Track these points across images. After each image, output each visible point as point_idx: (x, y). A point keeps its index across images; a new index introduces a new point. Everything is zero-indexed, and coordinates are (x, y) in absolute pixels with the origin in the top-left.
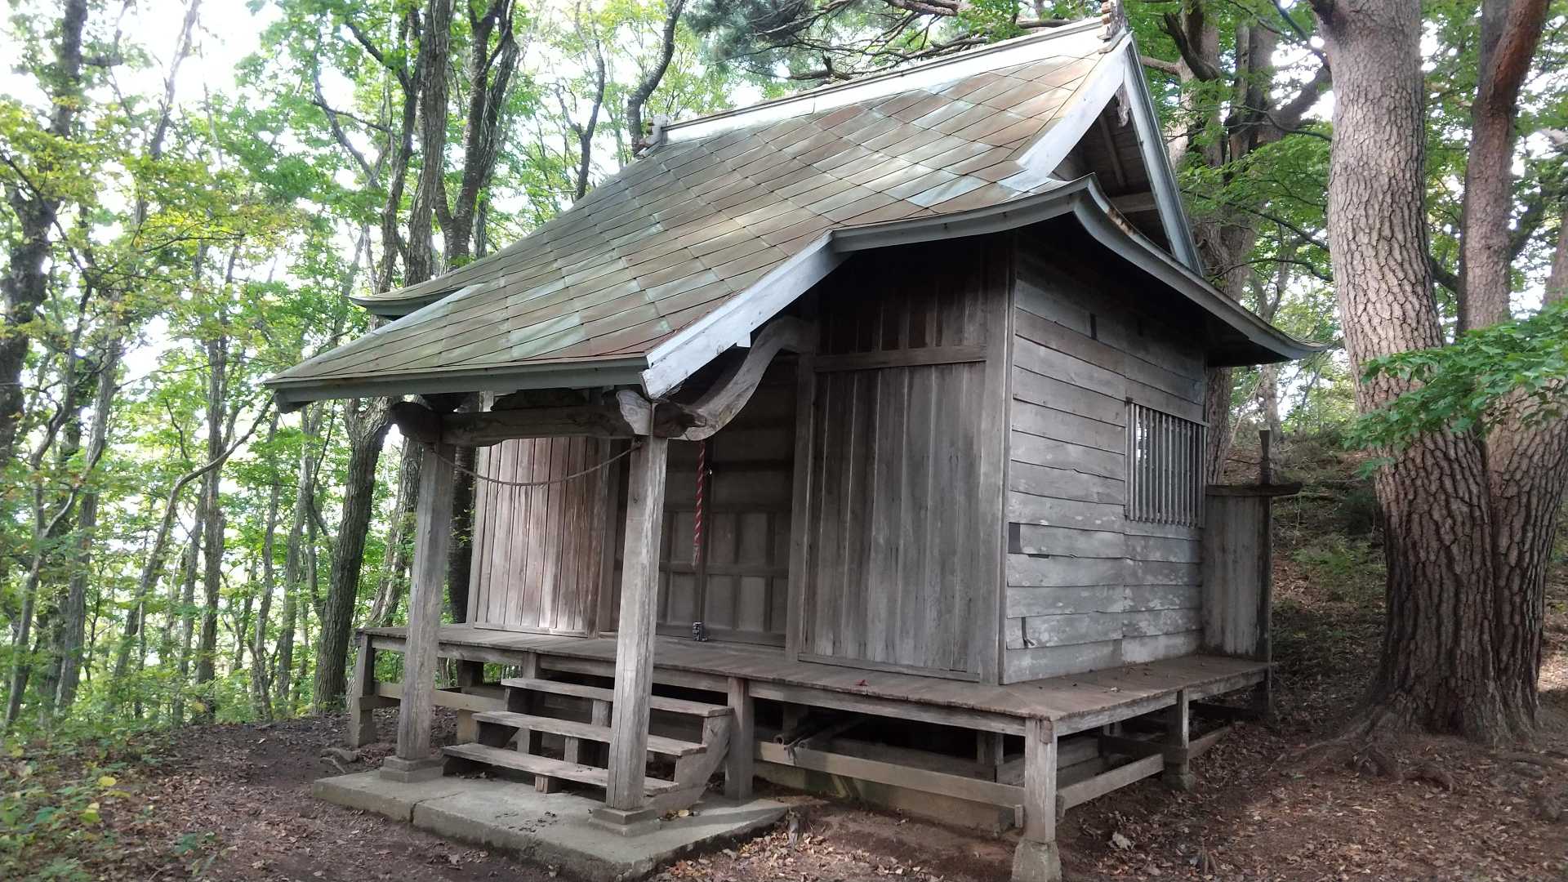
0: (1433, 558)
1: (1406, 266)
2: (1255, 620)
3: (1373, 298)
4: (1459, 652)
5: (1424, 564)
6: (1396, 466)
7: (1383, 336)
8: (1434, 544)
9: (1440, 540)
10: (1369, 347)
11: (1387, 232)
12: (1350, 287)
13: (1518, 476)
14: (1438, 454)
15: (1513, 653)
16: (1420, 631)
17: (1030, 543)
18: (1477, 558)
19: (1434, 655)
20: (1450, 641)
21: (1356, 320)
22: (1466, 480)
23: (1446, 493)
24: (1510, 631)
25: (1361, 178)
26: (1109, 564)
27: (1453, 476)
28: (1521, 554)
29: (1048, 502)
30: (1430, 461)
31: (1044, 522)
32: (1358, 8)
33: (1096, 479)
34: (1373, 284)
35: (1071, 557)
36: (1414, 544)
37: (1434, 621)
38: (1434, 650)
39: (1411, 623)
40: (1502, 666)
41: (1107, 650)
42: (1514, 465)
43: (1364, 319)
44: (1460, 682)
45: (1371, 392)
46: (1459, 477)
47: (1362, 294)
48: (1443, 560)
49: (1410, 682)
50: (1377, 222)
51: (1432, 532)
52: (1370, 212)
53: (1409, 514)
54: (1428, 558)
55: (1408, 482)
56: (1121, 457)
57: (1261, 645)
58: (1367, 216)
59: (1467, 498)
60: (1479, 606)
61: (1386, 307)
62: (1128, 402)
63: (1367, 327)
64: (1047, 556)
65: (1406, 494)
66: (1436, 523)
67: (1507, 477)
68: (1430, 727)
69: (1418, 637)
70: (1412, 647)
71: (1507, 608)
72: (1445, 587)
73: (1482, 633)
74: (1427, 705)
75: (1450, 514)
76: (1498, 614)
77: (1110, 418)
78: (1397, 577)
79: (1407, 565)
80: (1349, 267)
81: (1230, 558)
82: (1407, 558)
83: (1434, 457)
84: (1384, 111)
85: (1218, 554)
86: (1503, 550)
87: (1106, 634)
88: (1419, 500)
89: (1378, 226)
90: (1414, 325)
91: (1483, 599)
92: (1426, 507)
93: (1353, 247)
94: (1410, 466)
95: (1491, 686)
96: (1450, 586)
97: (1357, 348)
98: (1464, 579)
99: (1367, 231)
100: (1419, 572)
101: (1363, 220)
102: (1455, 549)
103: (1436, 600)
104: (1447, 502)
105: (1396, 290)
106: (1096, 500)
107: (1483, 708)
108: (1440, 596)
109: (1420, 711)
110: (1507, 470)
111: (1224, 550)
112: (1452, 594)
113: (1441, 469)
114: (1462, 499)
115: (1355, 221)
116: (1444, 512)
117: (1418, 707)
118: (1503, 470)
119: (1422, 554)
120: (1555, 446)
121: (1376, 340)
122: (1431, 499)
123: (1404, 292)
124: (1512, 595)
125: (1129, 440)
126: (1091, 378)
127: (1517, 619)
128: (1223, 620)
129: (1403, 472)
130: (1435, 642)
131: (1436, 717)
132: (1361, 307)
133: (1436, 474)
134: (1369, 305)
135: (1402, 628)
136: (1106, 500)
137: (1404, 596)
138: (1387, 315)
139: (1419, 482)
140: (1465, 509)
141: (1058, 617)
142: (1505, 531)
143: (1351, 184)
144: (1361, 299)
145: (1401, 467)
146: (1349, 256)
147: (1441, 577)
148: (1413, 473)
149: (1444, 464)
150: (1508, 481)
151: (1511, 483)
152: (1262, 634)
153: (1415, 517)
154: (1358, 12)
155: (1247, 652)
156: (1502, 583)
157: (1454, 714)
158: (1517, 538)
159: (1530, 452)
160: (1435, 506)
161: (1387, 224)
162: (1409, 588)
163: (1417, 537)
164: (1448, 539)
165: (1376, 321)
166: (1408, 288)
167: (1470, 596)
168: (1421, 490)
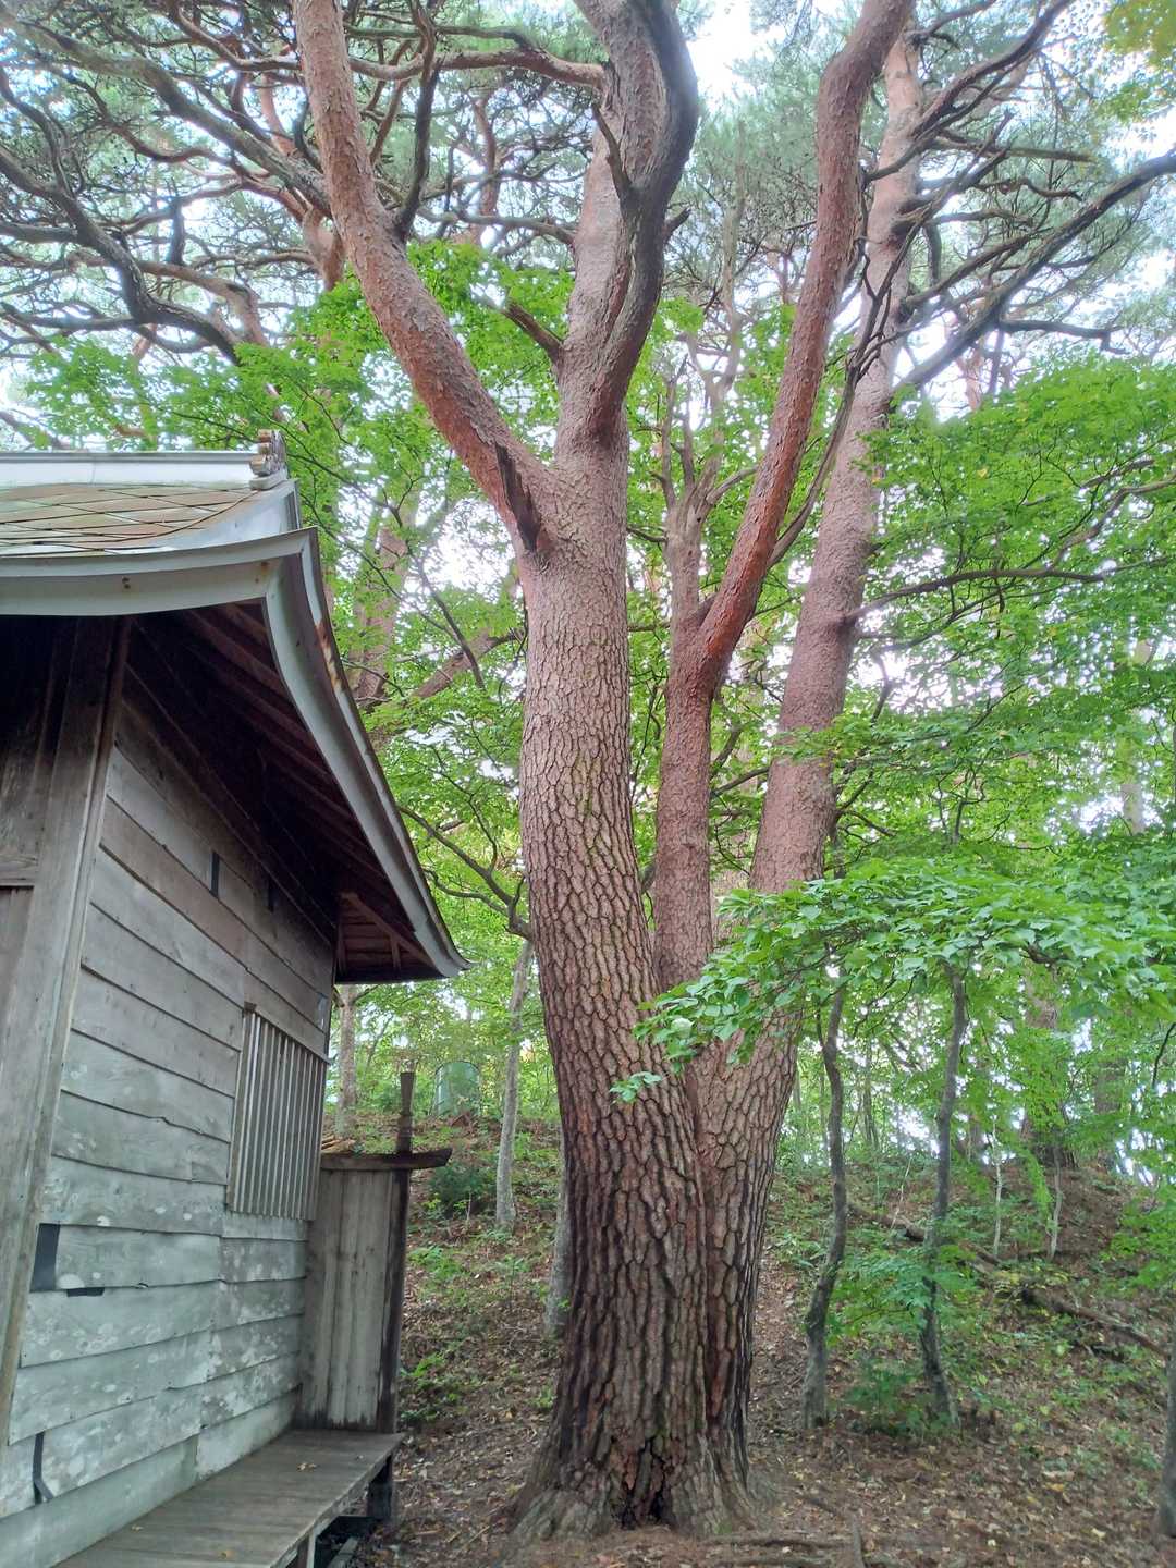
0: (639, 1258)
1: (616, 852)
2: (376, 1366)
3: (579, 888)
4: (668, 1398)
5: (628, 1267)
6: (599, 1123)
7: (589, 940)
8: (644, 1238)
9: (650, 1230)
10: (571, 954)
11: (596, 808)
12: (551, 872)
13: (734, 1140)
14: (652, 1106)
15: (726, 1393)
16: (618, 1372)
17: (73, 1268)
18: (692, 1255)
19: (636, 1403)
20: (658, 1383)
21: (555, 916)
22: (680, 1142)
23: (659, 1161)
24: (725, 1360)
25: (568, 737)
26: (195, 1293)
27: (667, 1139)
28: (738, 1247)
29: (115, 1180)
30: (642, 1116)
31: (104, 1222)
32: (568, 536)
33: (193, 1139)
34: (579, 870)
35: (139, 1287)
36: (618, 1236)
37: (638, 1354)
38: (636, 1396)
39: (607, 1360)
40: (715, 1413)
41: (174, 1462)
42: (730, 1124)
43: (567, 915)
44: (668, 1444)
45: (570, 1015)
46: (674, 1139)
47: (564, 882)
48: (653, 1258)
49: (603, 1449)
50: (585, 792)
51: (641, 1220)
52: (577, 779)
53: (613, 1193)
54: (634, 1258)
55: (613, 1146)
56: (228, 1102)
57: (385, 1407)
58: (573, 785)
59: (681, 1170)
60: (693, 1326)
61: (593, 900)
62: (248, 1009)
63: (570, 928)
64: (98, 1291)
65: (610, 1163)
66: (646, 1204)
67: (722, 1140)
68: (627, 1520)
69: (615, 1379)
70: (608, 1394)
71: (722, 1325)
72: (654, 1300)
73: (695, 1365)
74: (624, 1484)
75: (664, 1193)
76: (713, 1337)
77: (221, 1032)
78: (591, 1287)
79: (605, 1269)
80: (550, 845)
81: (348, 1267)
82: (605, 1259)
83: (647, 1111)
84: (593, 662)
85: (330, 1261)
86: (719, 1243)
87: (177, 1429)
88: (626, 1172)
89: (585, 797)
90: (624, 929)
91: (697, 1315)
92: (635, 1183)
93: (557, 821)
94: (617, 1120)
95: (703, 1441)
96: (659, 1297)
97: (555, 956)
98: (676, 1285)
99: (573, 802)
100: (622, 1281)
101: (568, 788)
102: (668, 1245)
103: (641, 1320)
104: (660, 1174)
105: (605, 880)
106: (189, 1176)
107: (695, 1478)
108: (647, 1315)
109: (615, 1495)
110: (723, 1131)
111: (339, 1255)
112: (662, 1310)
113: (654, 1127)
114: (676, 1170)
115: (559, 788)
116: (656, 1189)
117: (612, 1487)
118: (717, 1131)
119: (627, 1252)
120: (770, 1100)
121: (579, 944)
122: (641, 1171)
123: (613, 883)
124: (729, 1306)
125: (244, 1073)
126: (203, 958)
127: (733, 1340)
128: (332, 1369)
129: (608, 1131)
130: (638, 1386)
131: (636, 1501)
132: (562, 900)
133: (647, 1137)
134: (573, 897)
135: (595, 1366)
136: (203, 1177)
137: (600, 1316)
138: (593, 912)
139: (627, 1147)
140: (679, 1185)
141: (104, 1417)
142: (722, 1215)
143: (554, 742)
144: (564, 889)
145: (605, 1126)
146: (550, 832)
147: (650, 1288)
148: (621, 1133)
149: (658, 1120)
150: (723, 1146)
151: (727, 1149)
152: (387, 1387)
153: (621, 1198)
154: (567, 541)
155: (363, 1419)
156: (717, 1290)
157: (658, 1494)
158: (734, 1226)
159: (745, 1108)
160: (647, 1183)
161: (596, 796)
162: (607, 1301)
163: (622, 1228)
164: (659, 1227)
165: (580, 919)
166: (618, 880)
167: (682, 1313)
168: (629, 1156)
